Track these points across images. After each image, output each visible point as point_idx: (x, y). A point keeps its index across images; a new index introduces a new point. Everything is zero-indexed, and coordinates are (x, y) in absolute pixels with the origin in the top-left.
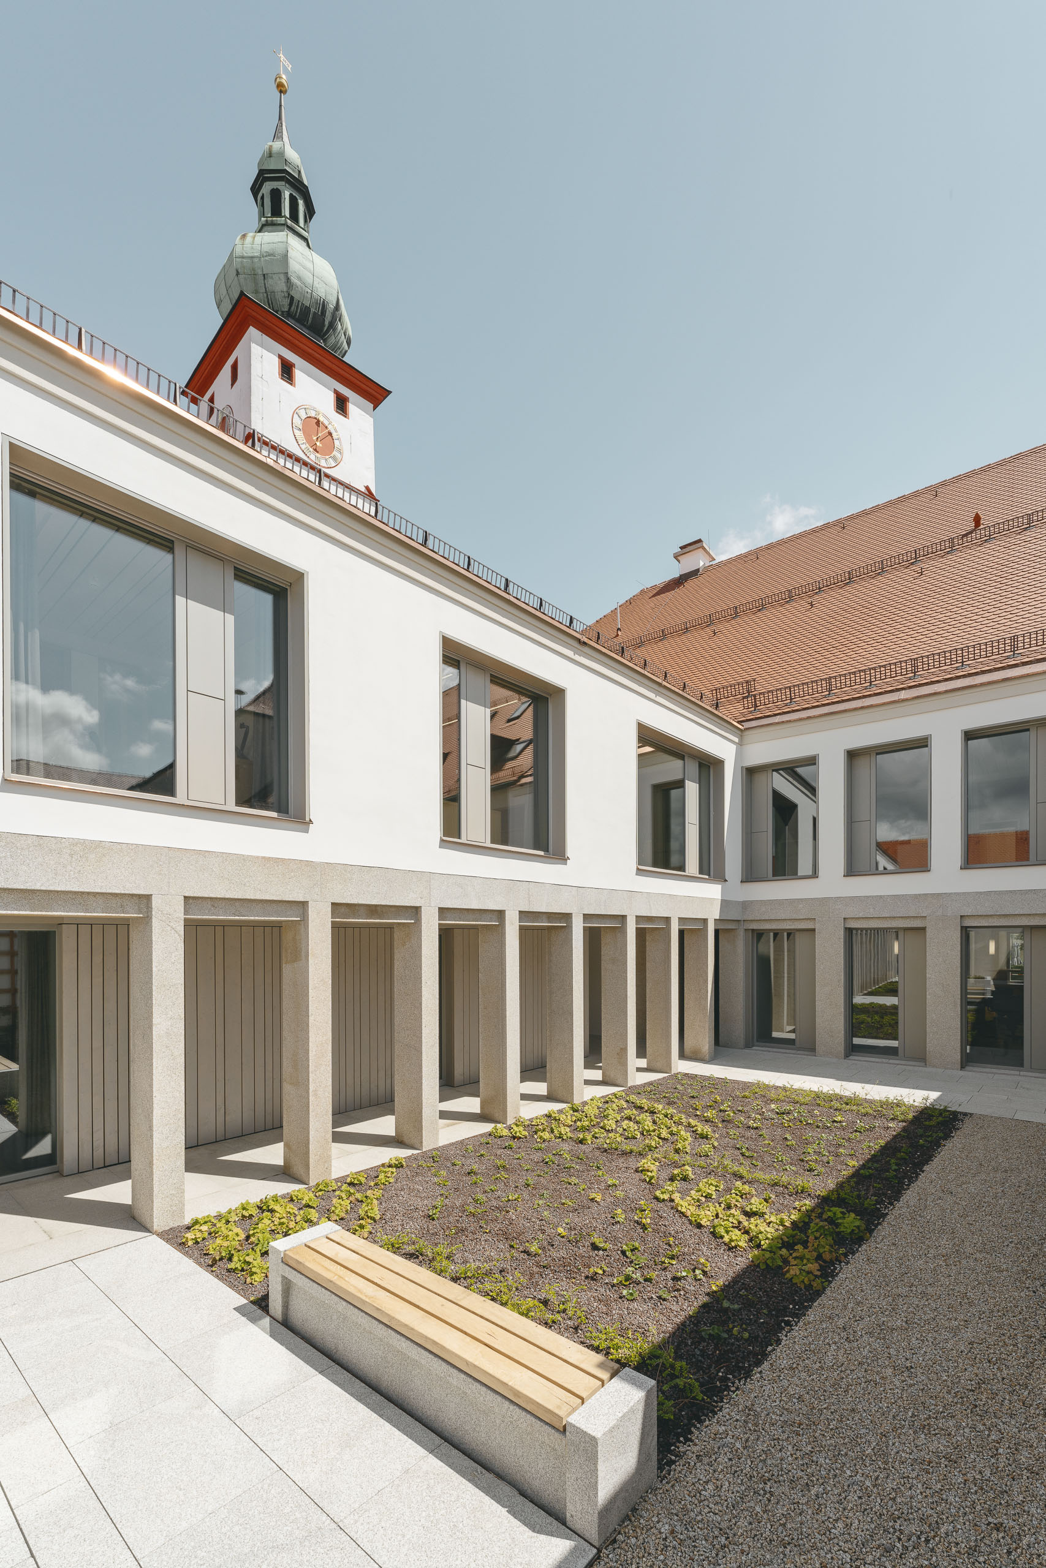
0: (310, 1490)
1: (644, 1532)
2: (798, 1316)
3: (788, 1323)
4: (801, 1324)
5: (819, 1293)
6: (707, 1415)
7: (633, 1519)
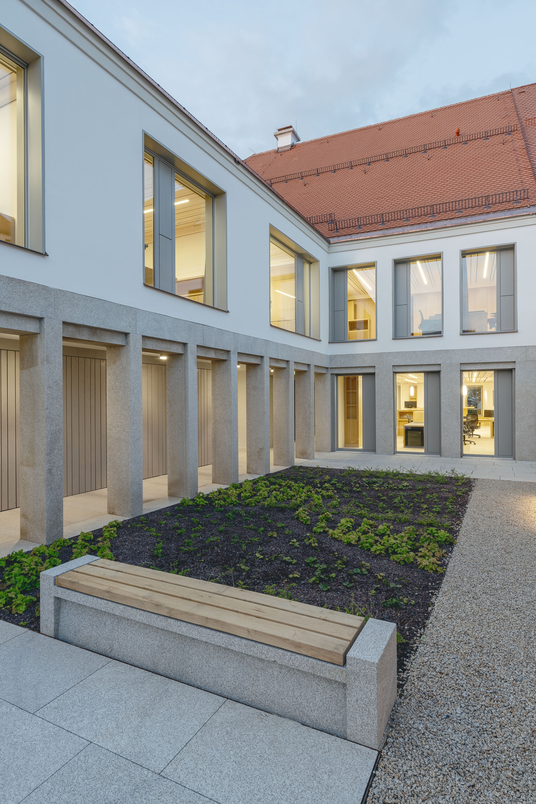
0: (124, 753)
1: (407, 732)
2: (437, 589)
3: (432, 594)
4: (440, 593)
5: (443, 575)
6: (410, 653)
7: (394, 725)
